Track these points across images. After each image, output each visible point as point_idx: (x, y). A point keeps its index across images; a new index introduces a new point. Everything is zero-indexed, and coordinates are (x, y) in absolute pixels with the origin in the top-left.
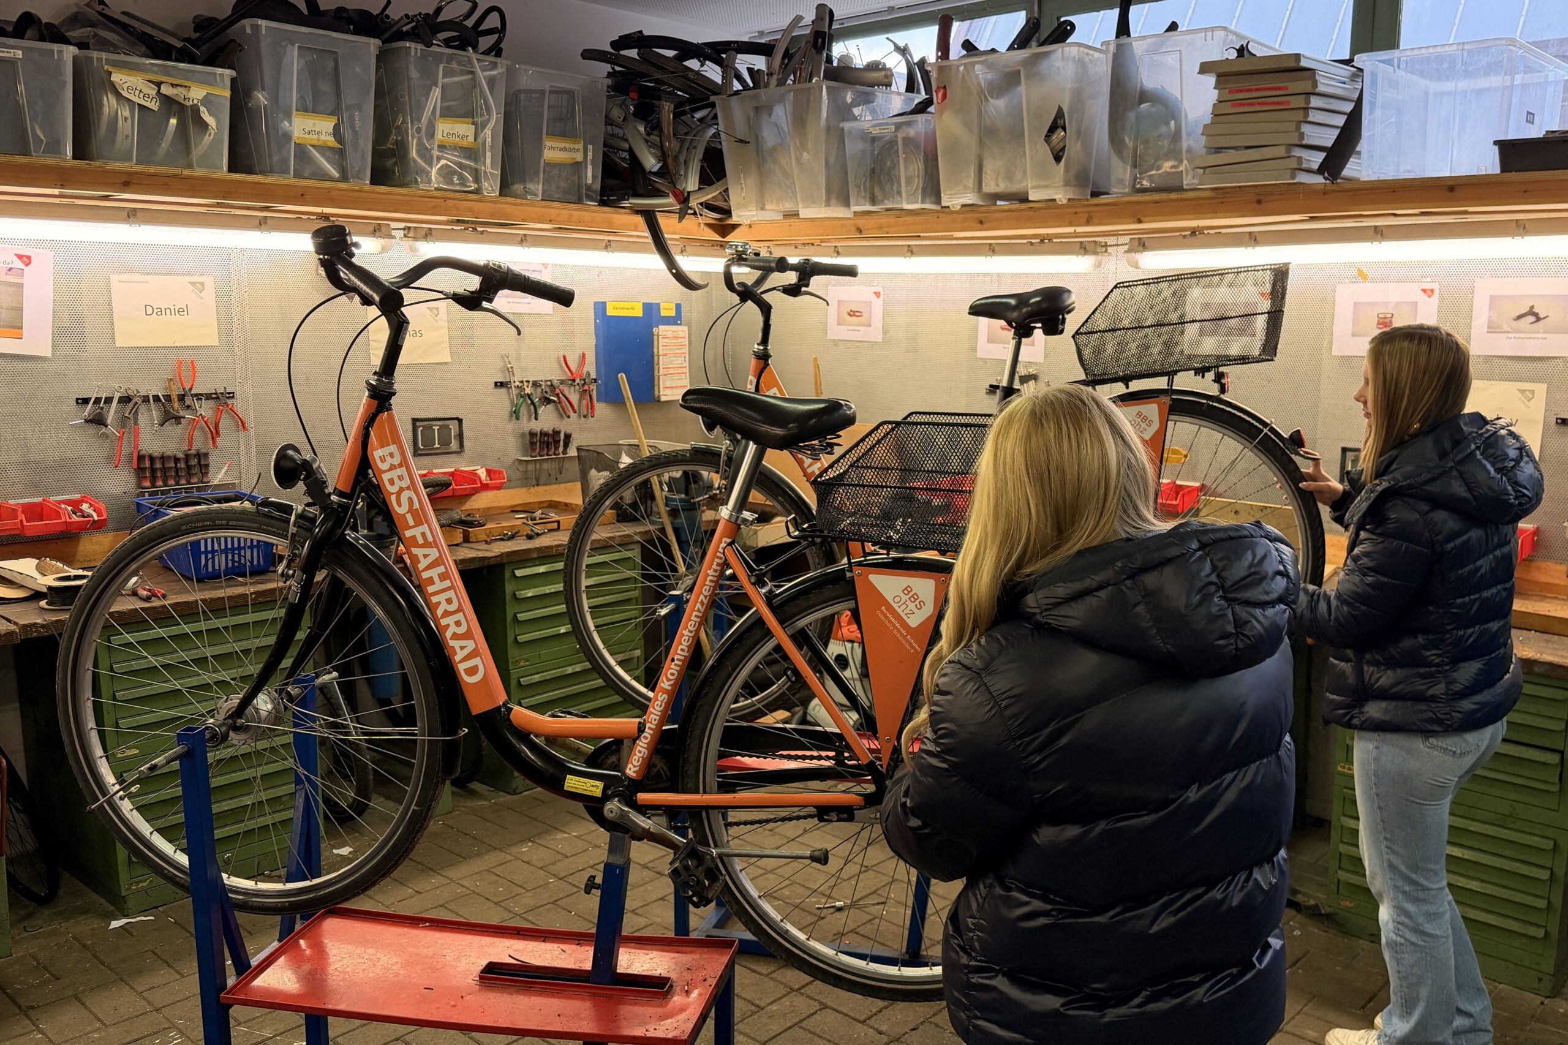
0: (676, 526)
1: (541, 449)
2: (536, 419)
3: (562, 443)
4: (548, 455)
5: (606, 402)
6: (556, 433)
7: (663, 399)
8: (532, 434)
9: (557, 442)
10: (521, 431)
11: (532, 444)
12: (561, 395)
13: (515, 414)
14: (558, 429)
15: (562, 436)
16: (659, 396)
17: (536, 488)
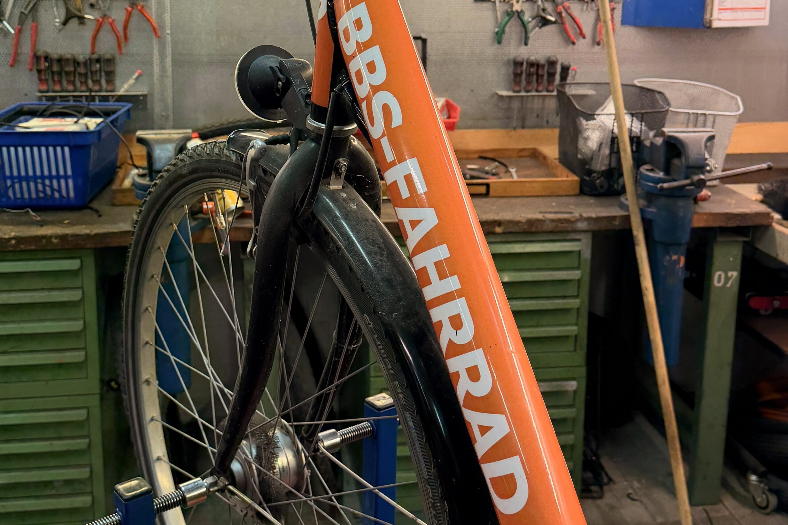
0: (648, 216)
1: (529, 82)
2: (526, 44)
3: (558, 77)
4: (537, 91)
5: (635, 25)
6: (552, 63)
7: (716, 24)
8: (517, 64)
9: (551, 75)
10: (506, 58)
11: (517, 76)
12: (564, 14)
13: (499, 37)
14: (553, 59)
15: (559, 69)
16: (711, 21)
17: (521, 132)
